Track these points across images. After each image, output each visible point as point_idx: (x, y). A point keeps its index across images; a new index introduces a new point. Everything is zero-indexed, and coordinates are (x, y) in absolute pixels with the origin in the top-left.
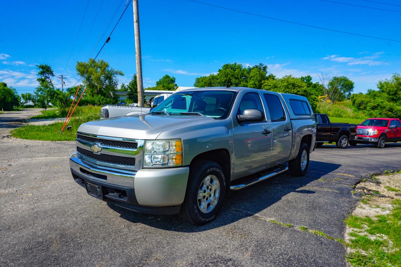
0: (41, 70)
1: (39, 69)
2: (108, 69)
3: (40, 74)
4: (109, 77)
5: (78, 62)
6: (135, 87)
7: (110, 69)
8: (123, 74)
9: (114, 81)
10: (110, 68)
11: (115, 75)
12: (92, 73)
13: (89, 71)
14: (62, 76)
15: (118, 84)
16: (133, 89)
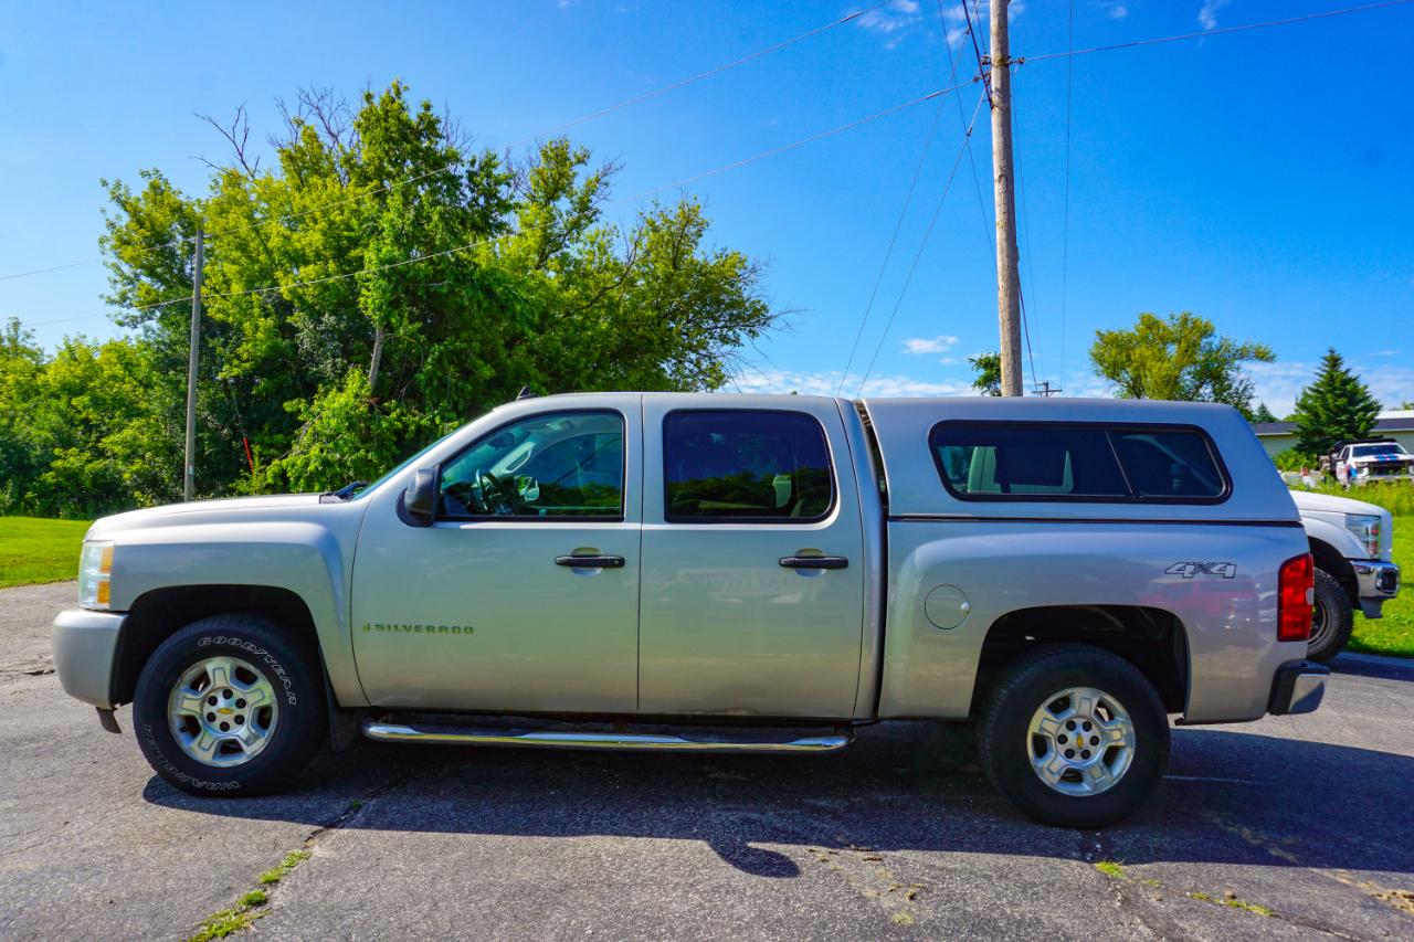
0: (982, 372)
1: (977, 369)
2: (1210, 344)
3: (980, 384)
4: (1213, 372)
5: (1099, 333)
6: (1330, 401)
7: (1216, 342)
8: (1271, 354)
9: (1235, 385)
10: (1218, 338)
11: (1237, 362)
12: (1143, 365)
13: (1132, 358)
14: (1047, 384)
15: (1250, 397)
16: (1320, 410)
